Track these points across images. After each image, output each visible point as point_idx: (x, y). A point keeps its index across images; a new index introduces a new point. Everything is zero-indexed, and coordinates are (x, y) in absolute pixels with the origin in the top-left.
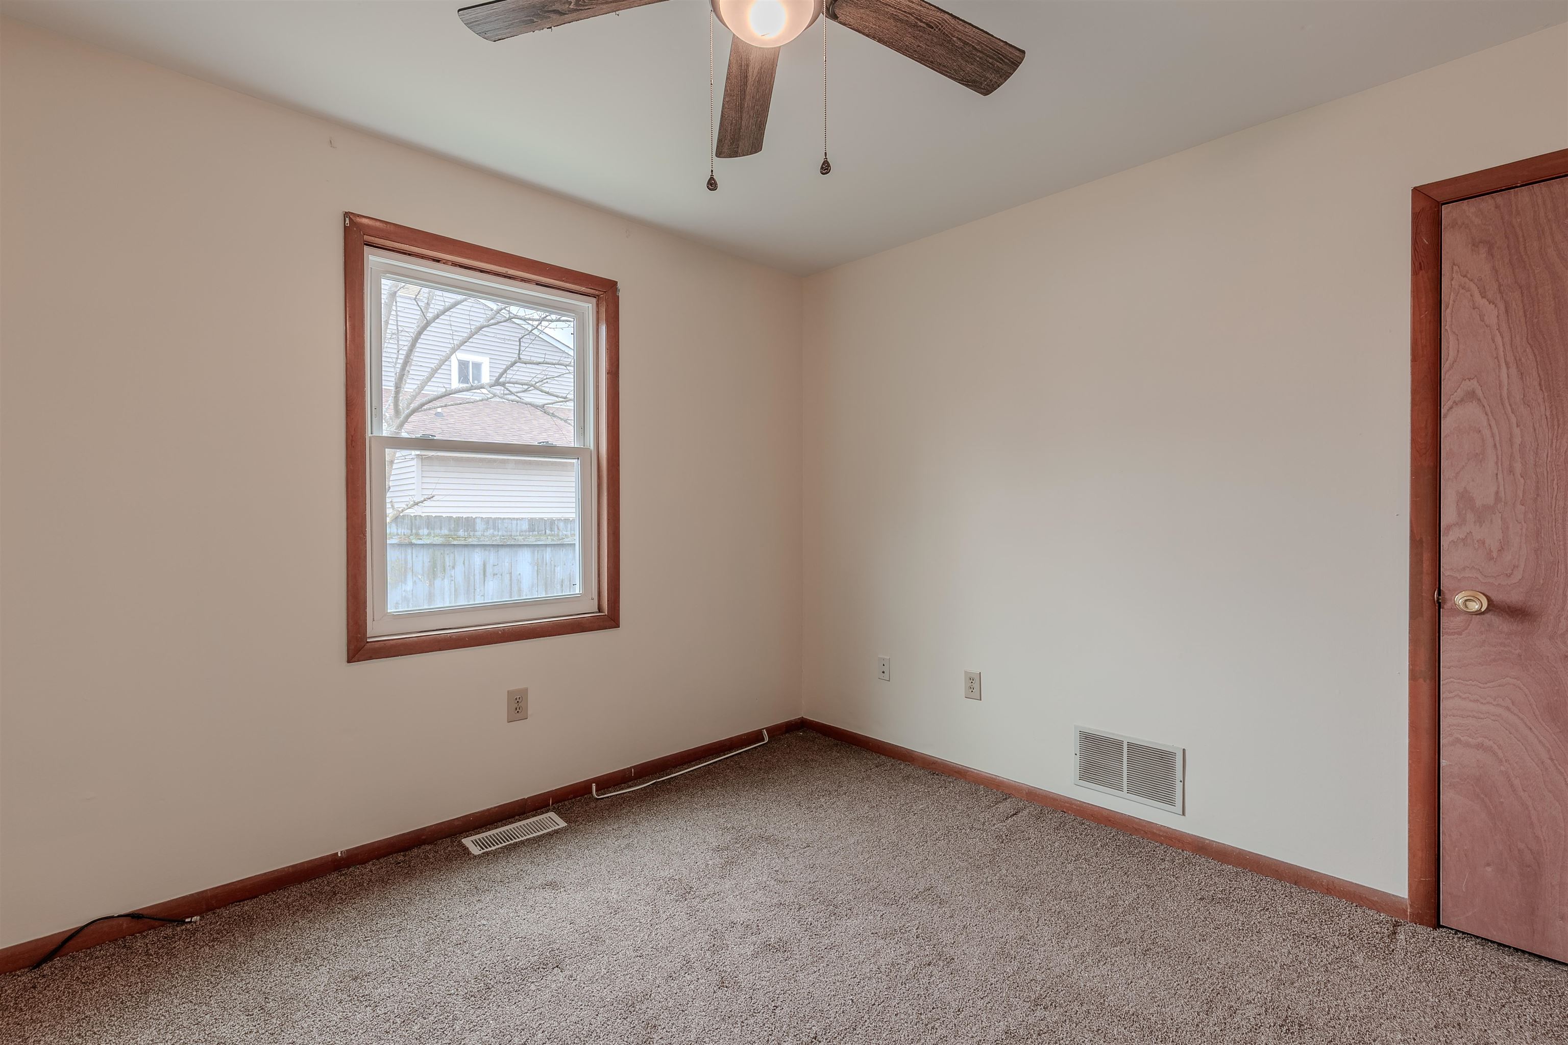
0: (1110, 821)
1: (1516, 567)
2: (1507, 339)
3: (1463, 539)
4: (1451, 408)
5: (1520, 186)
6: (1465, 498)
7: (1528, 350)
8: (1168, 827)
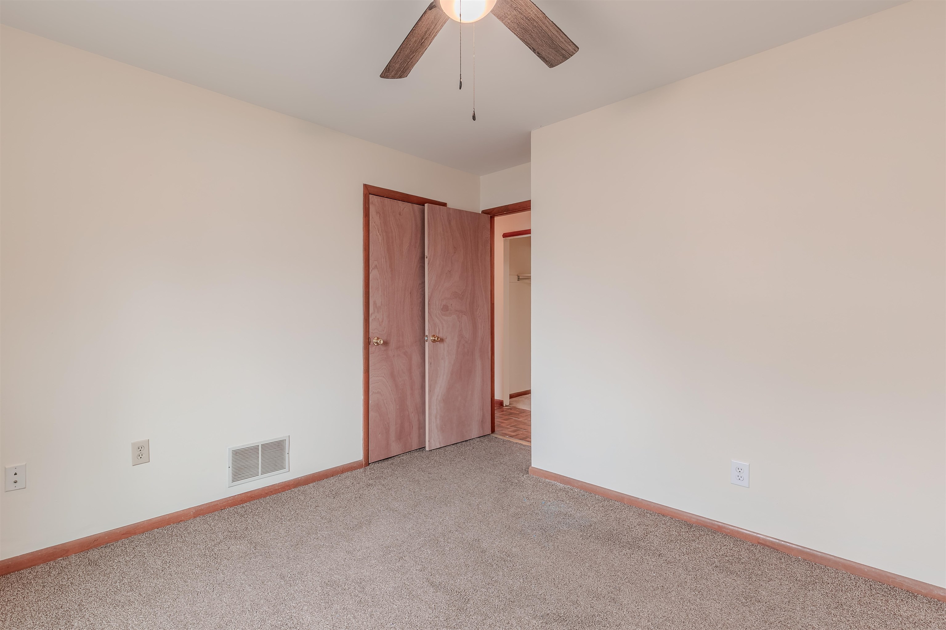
0: (252, 497)
1: (385, 327)
2: (383, 249)
3: (375, 319)
4: (372, 270)
5: (385, 197)
6: (375, 303)
7: (387, 254)
8: (282, 482)
